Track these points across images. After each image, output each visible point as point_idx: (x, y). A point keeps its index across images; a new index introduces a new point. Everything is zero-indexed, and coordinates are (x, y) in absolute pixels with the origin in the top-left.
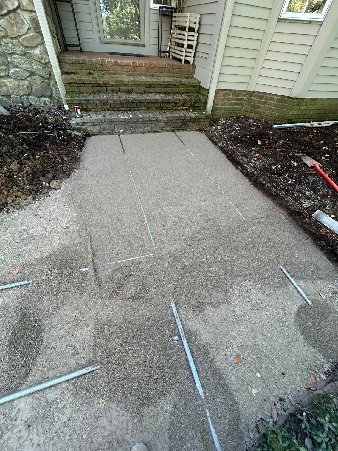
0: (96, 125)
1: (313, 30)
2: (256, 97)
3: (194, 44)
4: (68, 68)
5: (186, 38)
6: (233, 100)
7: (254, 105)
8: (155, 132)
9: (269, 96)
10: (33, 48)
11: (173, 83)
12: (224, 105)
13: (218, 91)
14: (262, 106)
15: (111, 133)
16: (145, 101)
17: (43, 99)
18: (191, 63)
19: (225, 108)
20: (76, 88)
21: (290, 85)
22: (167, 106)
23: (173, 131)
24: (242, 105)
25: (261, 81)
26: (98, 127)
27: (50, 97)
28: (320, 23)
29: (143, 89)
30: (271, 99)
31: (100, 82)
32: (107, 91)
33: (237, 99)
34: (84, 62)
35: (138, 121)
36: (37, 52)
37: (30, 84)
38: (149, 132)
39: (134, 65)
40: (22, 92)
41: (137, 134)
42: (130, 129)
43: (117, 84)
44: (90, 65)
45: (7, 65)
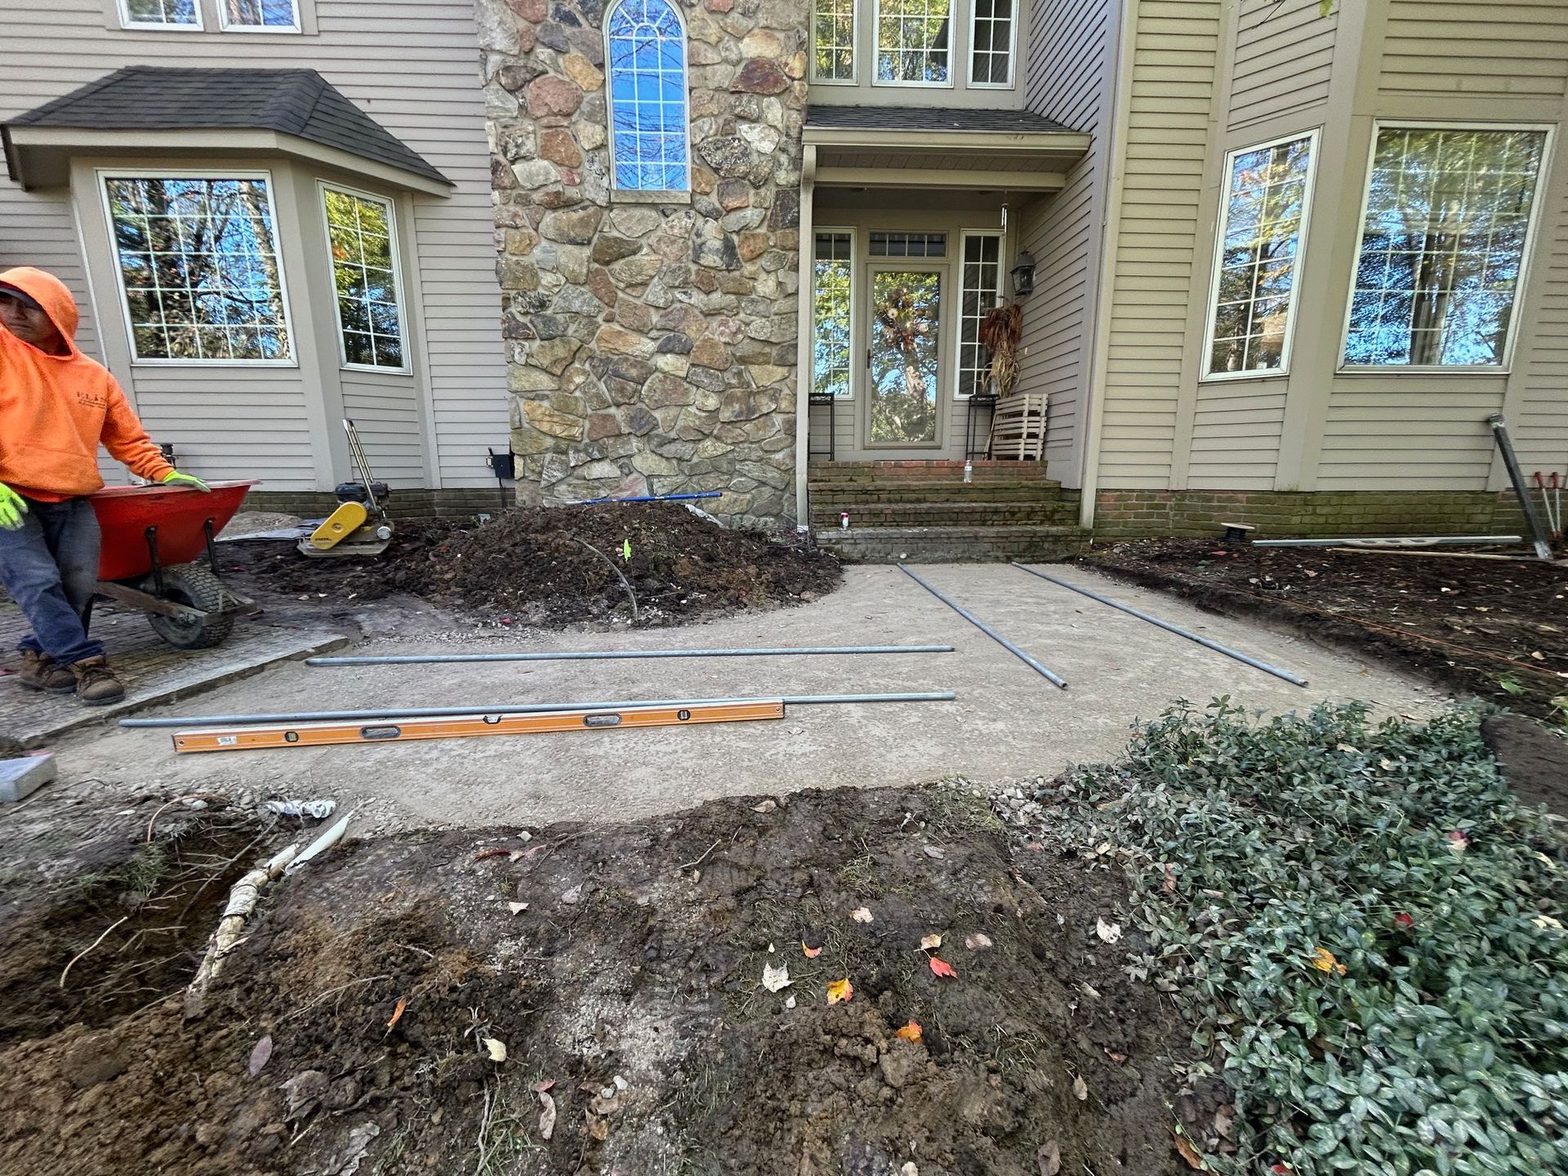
0: (860, 544)
1: (1280, 388)
2: (1195, 500)
3: (1041, 432)
4: (819, 474)
5: (1025, 425)
6: (1140, 507)
7: (1195, 515)
8: (969, 560)
10: (775, 451)
11: (1004, 487)
12: (1121, 516)
13: (1100, 493)
15: (883, 561)
16: (950, 511)
17: (763, 519)
18: (1038, 459)
19: (1125, 524)
20: (829, 498)
21: (1268, 471)
22: (995, 518)
23: (1009, 560)
24: (1166, 516)
25: (1194, 471)
27: (776, 516)
28: (1283, 379)
29: (944, 495)
30: (1230, 500)
31: (870, 488)
32: (879, 501)
33: (1150, 507)
34: (846, 466)
35: (938, 537)
36: (779, 456)
37: (753, 498)
38: (957, 560)
39: (929, 465)
40: (737, 509)
41: (934, 562)
42: (921, 552)
43: (899, 490)
44: (854, 469)
45: (731, 474)
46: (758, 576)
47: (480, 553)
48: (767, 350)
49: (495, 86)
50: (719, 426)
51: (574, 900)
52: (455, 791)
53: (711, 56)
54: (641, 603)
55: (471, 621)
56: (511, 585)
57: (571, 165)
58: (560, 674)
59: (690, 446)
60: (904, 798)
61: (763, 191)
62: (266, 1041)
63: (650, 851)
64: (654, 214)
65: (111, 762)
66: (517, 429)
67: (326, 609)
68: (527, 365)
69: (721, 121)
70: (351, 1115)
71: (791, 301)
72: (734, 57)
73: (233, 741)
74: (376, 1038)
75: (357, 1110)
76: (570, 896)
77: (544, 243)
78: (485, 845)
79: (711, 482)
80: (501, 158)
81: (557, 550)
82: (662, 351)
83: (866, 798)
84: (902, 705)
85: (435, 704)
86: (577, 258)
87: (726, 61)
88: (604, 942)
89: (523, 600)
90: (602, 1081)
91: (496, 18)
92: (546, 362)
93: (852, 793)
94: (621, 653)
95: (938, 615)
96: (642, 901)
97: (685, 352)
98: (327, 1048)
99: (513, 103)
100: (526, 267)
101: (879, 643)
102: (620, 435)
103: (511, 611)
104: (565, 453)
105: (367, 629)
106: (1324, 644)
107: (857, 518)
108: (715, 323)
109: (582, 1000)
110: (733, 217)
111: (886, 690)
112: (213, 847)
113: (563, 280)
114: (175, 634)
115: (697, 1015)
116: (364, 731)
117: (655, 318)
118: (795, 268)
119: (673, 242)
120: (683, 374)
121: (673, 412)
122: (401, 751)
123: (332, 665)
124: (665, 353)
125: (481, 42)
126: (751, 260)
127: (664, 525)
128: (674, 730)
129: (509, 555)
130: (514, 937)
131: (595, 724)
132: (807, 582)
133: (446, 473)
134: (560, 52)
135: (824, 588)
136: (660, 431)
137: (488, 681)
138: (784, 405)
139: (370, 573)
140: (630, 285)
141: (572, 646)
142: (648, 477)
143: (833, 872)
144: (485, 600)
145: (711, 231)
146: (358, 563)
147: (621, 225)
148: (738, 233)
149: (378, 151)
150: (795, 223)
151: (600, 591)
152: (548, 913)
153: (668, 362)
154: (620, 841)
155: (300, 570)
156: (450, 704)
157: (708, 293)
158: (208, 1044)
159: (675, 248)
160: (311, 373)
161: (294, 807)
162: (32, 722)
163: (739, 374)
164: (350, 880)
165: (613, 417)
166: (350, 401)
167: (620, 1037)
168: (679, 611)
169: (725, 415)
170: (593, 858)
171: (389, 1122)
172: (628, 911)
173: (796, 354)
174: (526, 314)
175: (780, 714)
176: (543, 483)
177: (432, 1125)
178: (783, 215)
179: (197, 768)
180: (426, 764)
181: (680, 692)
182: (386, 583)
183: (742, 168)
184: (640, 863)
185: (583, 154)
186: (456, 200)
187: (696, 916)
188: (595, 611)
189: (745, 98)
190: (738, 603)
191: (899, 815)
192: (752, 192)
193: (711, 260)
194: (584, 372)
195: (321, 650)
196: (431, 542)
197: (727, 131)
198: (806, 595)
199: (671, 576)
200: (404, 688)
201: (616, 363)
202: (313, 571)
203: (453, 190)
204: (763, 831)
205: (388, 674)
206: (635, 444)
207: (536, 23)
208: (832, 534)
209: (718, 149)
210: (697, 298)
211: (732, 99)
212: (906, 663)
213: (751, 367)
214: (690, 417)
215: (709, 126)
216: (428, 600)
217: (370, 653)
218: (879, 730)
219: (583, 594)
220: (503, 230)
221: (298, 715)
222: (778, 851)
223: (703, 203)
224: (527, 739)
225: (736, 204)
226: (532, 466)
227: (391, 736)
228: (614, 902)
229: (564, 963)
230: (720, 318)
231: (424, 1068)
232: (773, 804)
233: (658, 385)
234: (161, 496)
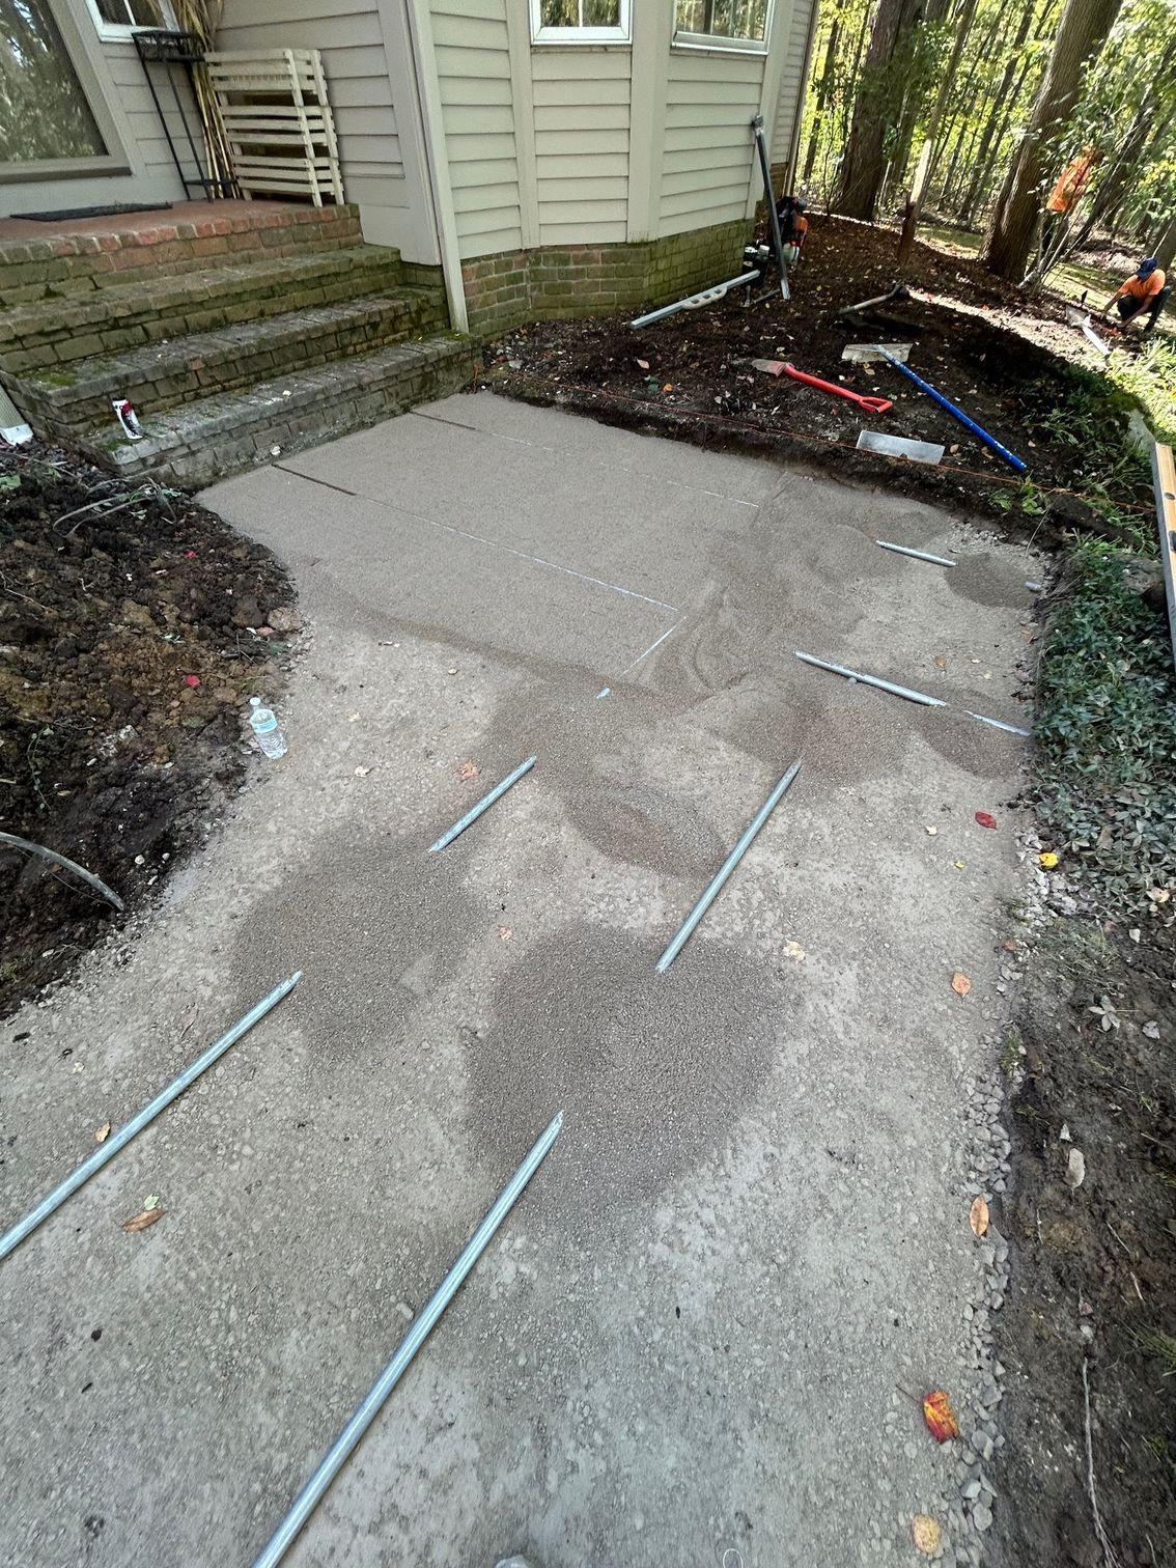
0: (199, 451)
1: (617, 67)
2: (551, 262)
3: (329, 140)
5: (303, 126)
6: (499, 282)
7: (553, 286)
8: (363, 426)
9: (582, 253)
11: (333, 270)
12: (486, 302)
13: (465, 265)
14: (574, 282)
15: (249, 466)
16: (291, 340)
18: (341, 200)
19: (492, 311)
21: (616, 212)
22: (355, 340)
23: (406, 410)
24: (521, 292)
25: (549, 215)
26: (205, 456)
28: (627, 50)
29: (254, 305)
30: (587, 259)
31: (120, 313)
32: (148, 340)
33: (510, 280)
43: (176, 307)
106: (847, 482)
107: (148, 392)
198: (279, 620)
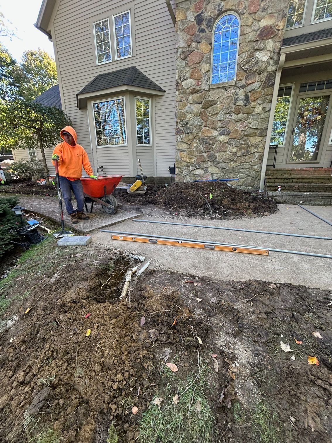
4: (269, 173)
8: (330, 205)
10: (254, 165)
15: (293, 203)
17: (248, 187)
20: (273, 181)
26: (285, 198)
27: (253, 186)
31: (290, 178)
32: (292, 182)
34: (280, 170)
35: (318, 196)
36: (256, 167)
37: (245, 180)
38: (324, 205)
39: (315, 170)
40: (239, 184)
41: (314, 205)
42: (308, 201)
43: (301, 179)
44: (283, 171)
45: (238, 173)
46: (249, 206)
47: (169, 195)
48: (256, 131)
49: (179, 59)
50: (236, 157)
51: (214, 302)
52: (173, 260)
53: (249, 30)
54: (213, 212)
55: (168, 213)
56: (177, 204)
57: (198, 79)
58: (194, 231)
59: (226, 164)
60: (327, 295)
61: (261, 75)
62: (143, 318)
63: (234, 292)
64: (223, 90)
65: (100, 239)
66: (177, 160)
67: (135, 207)
68: (181, 142)
69: (249, 53)
70: (164, 344)
71: (267, 114)
72: (256, 28)
73: (122, 238)
74: (169, 326)
75: (166, 344)
76: (213, 300)
77: (189, 105)
78: (186, 279)
79: (232, 175)
80: (179, 81)
81: (189, 195)
82: (220, 135)
83: (310, 291)
84: (314, 258)
85: (163, 235)
86: (197, 108)
87: (254, 30)
88: (225, 317)
89: (180, 208)
90: (231, 361)
91: (182, 37)
92: (186, 140)
93: (304, 288)
94: (209, 227)
95: (321, 225)
96: (235, 307)
97: (228, 134)
98: (158, 325)
99: (184, 63)
100: (183, 113)
101: (298, 233)
102: (205, 161)
103: (177, 211)
104: (189, 167)
105: (144, 213)
107: (284, 188)
108: (239, 124)
109: (221, 333)
110: (249, 87)
111: (306, 251)
112: (121, 263)
113: (193, 115)
114: (107, 211)
115: (258, 350)
116: (149, 240)
117: (219, 124)
118: (271, 101)
119: (228, 99)
120: (226, 141)
121: (222, 153)
122: (158, 247)
123: (138, 221)
124: (221, 135)
125: (177, 46)
126: (254, 101)
127: (220, 189)
128: (231, 253)
129: (176, 196)
130: (200, 308)
131: (208, 247)
132: (266, 209)
133: (158, 172)
134: (199, 43)
135: (273, 211)
136: (217, 160)
137: (175, 230)
138: (260, 150)
139: (143, 198)
140: (213, 115)
141: (195, 223)
142: (212, 174)
143: (303, 315)
144: (171, 208)
145: (241, 93)
146: (139, 196)
147: (212, 96)
148: (250, 92)
149: (148, 85)
150: (273, 85)
151: (200, 207)
152: (207, 304)
153: (222, 138)
154: (225, 287)
155: (128, 197)
156: (167, 236)
157: (237, 114)
158: (132, 315)
159: (228, 101)
160: (130, 148)
161: (136, 257)
162: (86, 228)
163: (245, 140)
164: (155, 281)
165: (203, 156)
166: (138, 154)
167: (234, 349)
168: (224, 215)
169: (239, 154)
170: (217, 290)
171: (174, 350)
172: (232, 310)
173: (267, 132)
174: (182, 127)
175: (267, 254)
176: (183, 175)
177: (185, 355)
178: (269, 83)
179: (116, 243)
180: (165, 251)
181: (230, 241)
182: (146, 201)
183: (255, 68)
184: (232, 295)
185: (202, 75)
186: (166, 96)
187: (253, 317)
188: (200, 213)
189: (259, 42)
190: (243, 214)
191: (326, 300)
192: (258, 76)
193: (240, 103)
194: (197, 143)
195: (135, 217)
196: (155, 191)
197: (252, 56)
198: (266, 213)
199: (221, 204)
200: (155, 229)
201: (206, 139)
202: (131, 197)
203: (165, 93)
204: (272, 294)
205: (151, 225)
206: (209, 163)
207: (192, 35)
208: (274, 193)
209: (247, 63)
210: (234, 117)
211: (254, 44)
212: (313, 242)
213: (249, 138)
214: (228, 155)
215: (244, 56)
216: (157, 207)
217: (145, 219)
218: (307, 266)
219: (196, 208)
220: (178, 102)
221: (134, 233)
222: (278, 302)
223: (240, 84)
224: (189, 249)
225: (251, 82)
226: (180, 171)
227: (155, 242)
228: (227, 306)
229: (214, 320)
230: (240, 122)
231: (182, 339)
232: (275, 286)
233: (218, 145)
234: (107, 179)
